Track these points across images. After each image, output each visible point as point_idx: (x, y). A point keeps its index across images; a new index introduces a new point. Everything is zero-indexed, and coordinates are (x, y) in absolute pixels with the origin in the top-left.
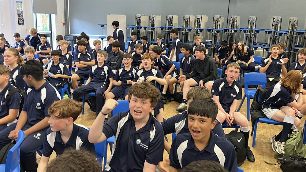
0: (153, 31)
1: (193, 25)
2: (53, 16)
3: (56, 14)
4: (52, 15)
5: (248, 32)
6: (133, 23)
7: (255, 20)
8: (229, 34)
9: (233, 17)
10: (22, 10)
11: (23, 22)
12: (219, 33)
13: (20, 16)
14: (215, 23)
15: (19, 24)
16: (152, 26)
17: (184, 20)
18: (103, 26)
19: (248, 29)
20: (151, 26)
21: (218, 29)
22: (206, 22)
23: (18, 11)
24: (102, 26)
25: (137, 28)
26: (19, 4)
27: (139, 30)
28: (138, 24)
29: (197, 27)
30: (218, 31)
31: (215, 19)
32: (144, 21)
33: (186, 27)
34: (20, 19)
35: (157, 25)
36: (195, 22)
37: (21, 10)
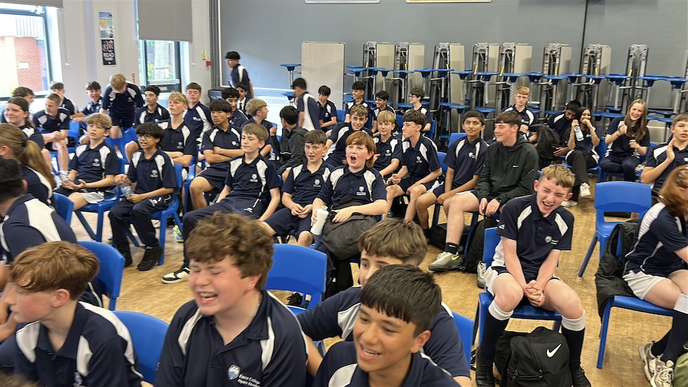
0: (403, 80)
1: (494, 65)
2: (185, 46)
3: (190, 40)
4: (181, 43)
5: (628, 83)
6: (360, 61)
7: (644, 53)
8: (583, 88)
9: (591, 47)
10: (112, 31)
11: (114, 58)
12: (556, 84)
13: (108, 46)
14: (548, 61)
15: (106, 63)
16: (402, 67)
17: (476, 53)
18: (294, 67)
19: (626, 75)
20: (399, 68)
21: (556, 74)
22: (527, 59)
23: (103, 34)
24: (291, 68)
25: (367, 72)
26: (105, 19)
27: (372, 77)
28: (371, 64)
29: (506, 70)
30: (555, 82)
31: (549, 53)
32: (385, 55)
33: (479, 70)
34: (108, 52)
35: (413, 65)
36: (500, 59)
37: (109, 33)
